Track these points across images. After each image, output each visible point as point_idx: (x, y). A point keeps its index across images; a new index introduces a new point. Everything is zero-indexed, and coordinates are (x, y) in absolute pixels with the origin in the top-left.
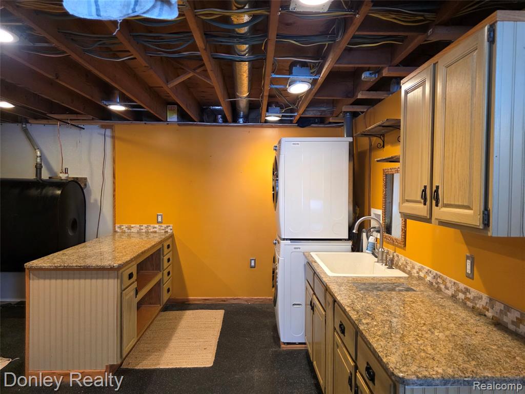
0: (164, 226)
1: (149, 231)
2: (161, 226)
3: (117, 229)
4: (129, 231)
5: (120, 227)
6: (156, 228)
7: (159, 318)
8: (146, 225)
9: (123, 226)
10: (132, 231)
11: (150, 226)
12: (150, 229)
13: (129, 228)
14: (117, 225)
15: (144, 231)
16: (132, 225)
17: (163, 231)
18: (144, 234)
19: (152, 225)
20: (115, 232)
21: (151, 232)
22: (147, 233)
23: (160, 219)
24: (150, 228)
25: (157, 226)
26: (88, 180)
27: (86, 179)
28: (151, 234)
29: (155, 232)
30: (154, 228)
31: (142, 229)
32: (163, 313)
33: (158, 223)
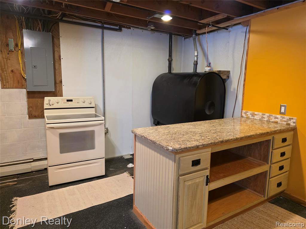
0: (287, 117)
1: (271, 120)
2: (283, 118)
3: (244, 115)
4: (252, 118)
5: (245, 113)
6: (277, 118)
7: (261, 208)
8: (268, 114)
9: (248, 112)
10: (255, 118)
11: (272, 116)
12: (272, 119)
13: (253, 115)
14: (244, 111)
15: (266, 119)
16: (256, 113)
17: (285, 123)
18: (265, 122)
19: (274, 115)
20: (242, 116)
21: (272, 122)
22: (268, 122)
23: (283, 110)
24: (271, 117)
25: (279, 116)
26: (231, 73)
27: (229, 72)
28: (272, 124)
29: (276, 123)
30: (276, 118)
31: (264, 118)
32: (269, 205)
33: (281, 113)
